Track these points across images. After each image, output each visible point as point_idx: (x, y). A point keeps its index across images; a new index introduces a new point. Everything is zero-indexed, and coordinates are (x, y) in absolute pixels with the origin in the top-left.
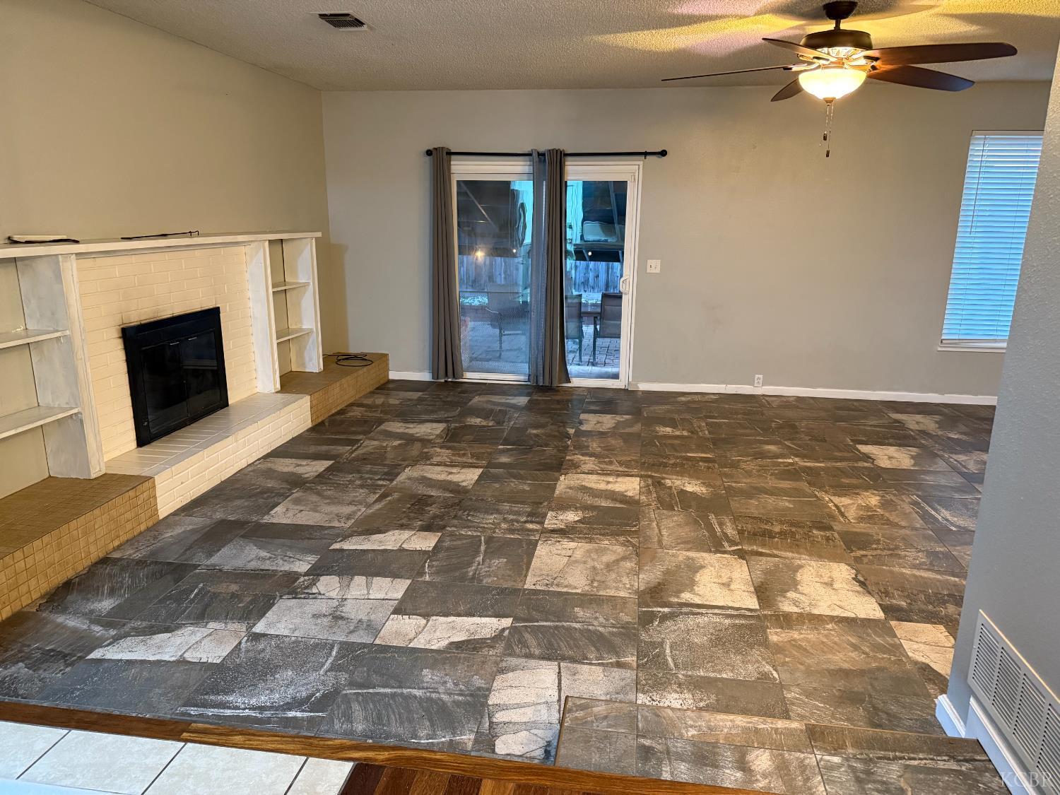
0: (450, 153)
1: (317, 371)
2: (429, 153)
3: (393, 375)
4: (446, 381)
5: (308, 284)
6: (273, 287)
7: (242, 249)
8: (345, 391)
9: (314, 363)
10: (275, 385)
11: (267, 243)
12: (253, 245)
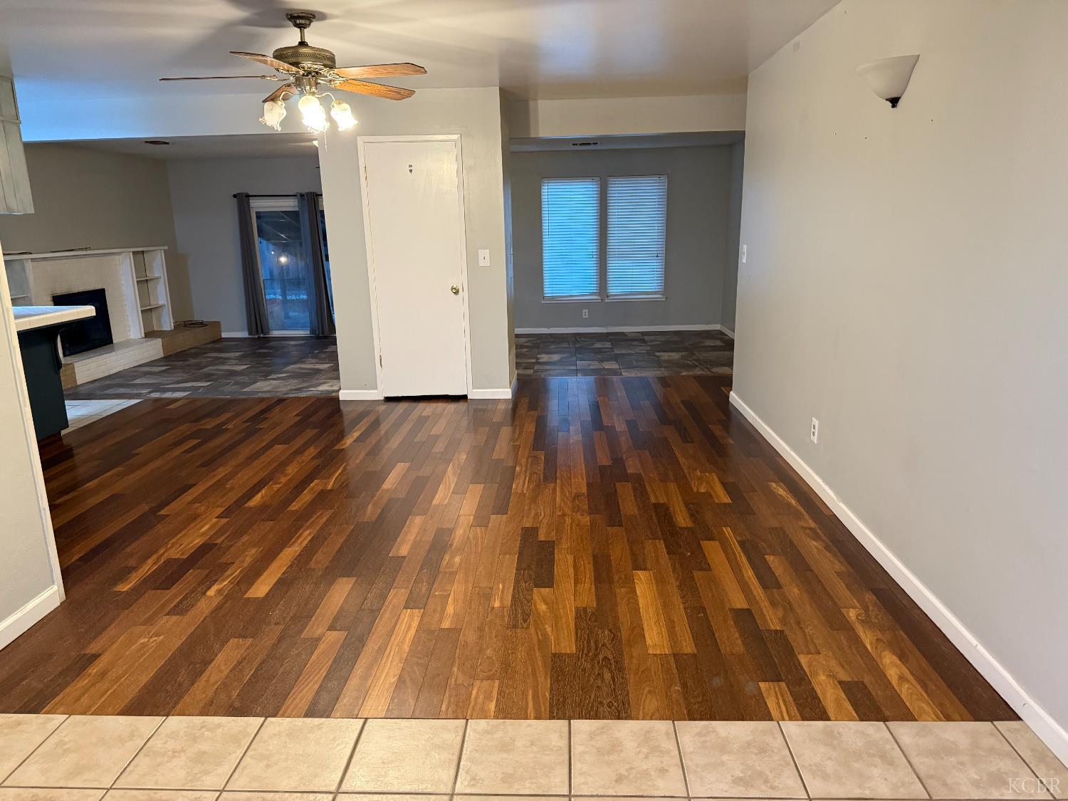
0: (248, 196)
1: (169, 329)
2: (235, 196)
3: (224, 335)
4: (259, 337)
5: (160, 277)
6: (137, 278)
7: (117, 257)
8: (188, 340)
9: (167, 324)
10: (141, 334)
11: (131, 253)
12: (123, 254)
